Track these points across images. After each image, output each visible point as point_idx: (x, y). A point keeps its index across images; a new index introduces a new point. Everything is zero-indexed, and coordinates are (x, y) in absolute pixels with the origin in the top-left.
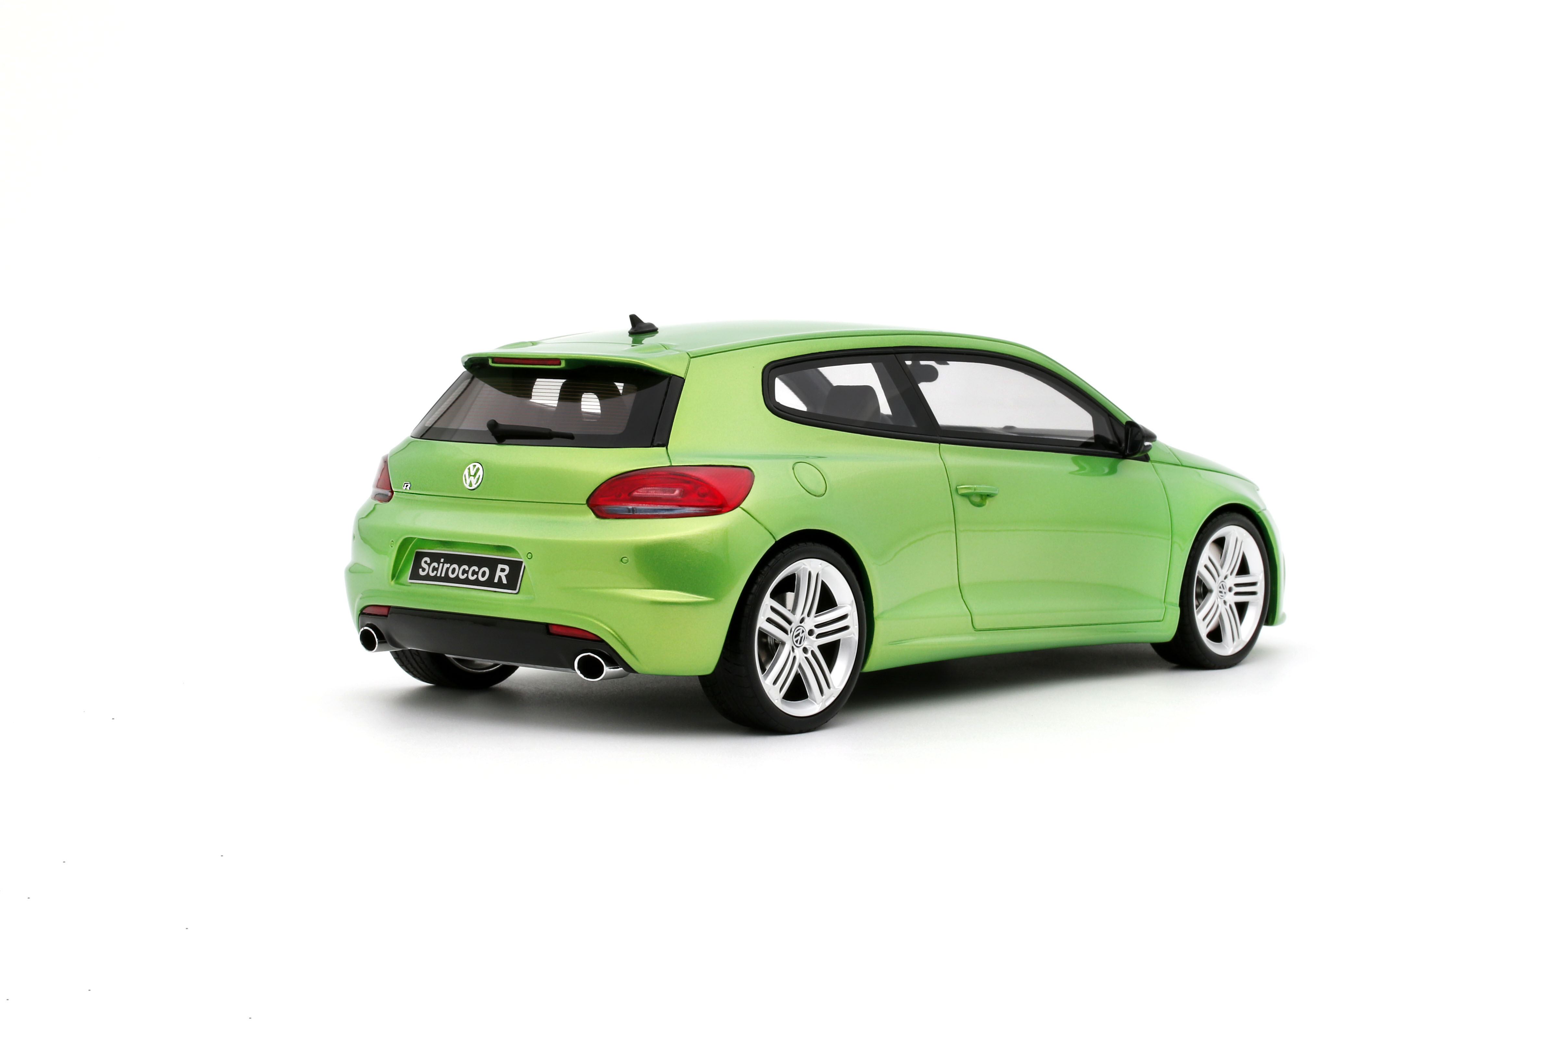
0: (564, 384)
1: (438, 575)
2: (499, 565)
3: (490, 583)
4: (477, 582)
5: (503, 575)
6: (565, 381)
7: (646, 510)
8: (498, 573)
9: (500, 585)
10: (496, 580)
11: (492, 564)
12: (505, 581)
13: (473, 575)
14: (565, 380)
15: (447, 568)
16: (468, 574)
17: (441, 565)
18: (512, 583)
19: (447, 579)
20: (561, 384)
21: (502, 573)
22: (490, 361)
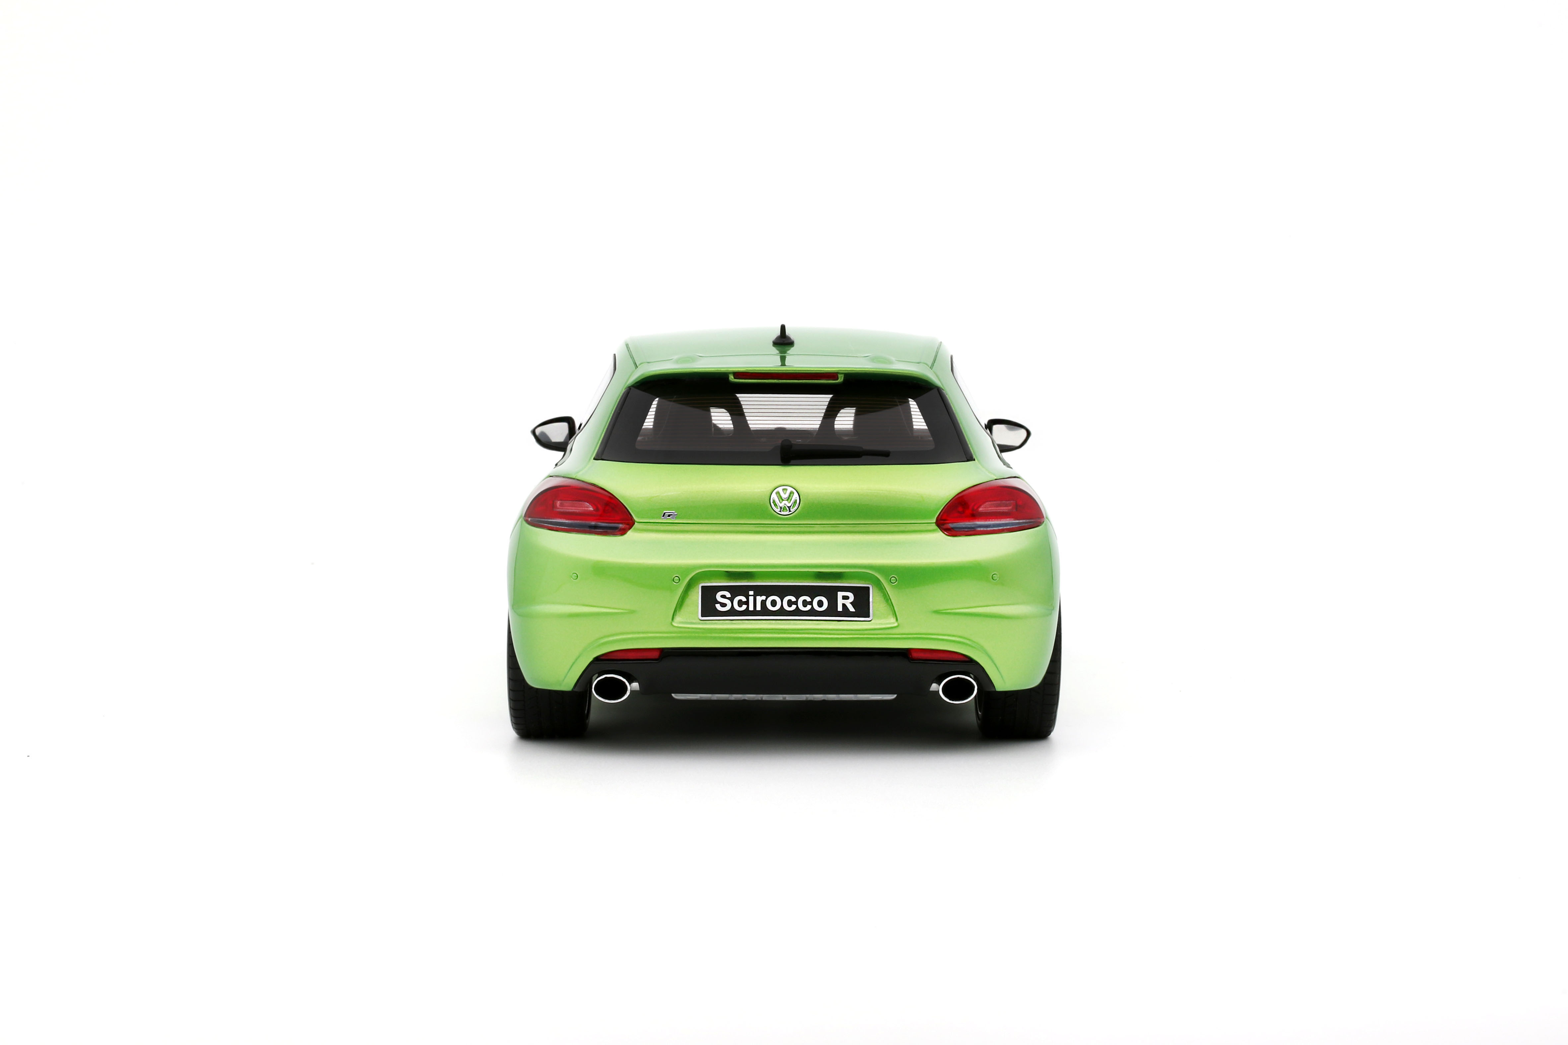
0: (831, 399)
1: (751, 608)
2: (839, 593)
3: (832, 611)
4: (812, 612)
5: (848, 603)
6: (832, 397)
7: (994, 526)
8: (840, 602)
9: (846, 612)
10: (840, 609)
11: (831, 593)
12: (852, 609)
13: (805, 606)
14: (832, 395)
15: (762, 601)
16: (797, 605)
17: (751, 599)
18: (862, 608)
19: (765, 611)
20: (829, 400)
21: (845, 600)
22: (731, 378)
